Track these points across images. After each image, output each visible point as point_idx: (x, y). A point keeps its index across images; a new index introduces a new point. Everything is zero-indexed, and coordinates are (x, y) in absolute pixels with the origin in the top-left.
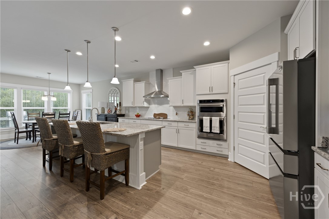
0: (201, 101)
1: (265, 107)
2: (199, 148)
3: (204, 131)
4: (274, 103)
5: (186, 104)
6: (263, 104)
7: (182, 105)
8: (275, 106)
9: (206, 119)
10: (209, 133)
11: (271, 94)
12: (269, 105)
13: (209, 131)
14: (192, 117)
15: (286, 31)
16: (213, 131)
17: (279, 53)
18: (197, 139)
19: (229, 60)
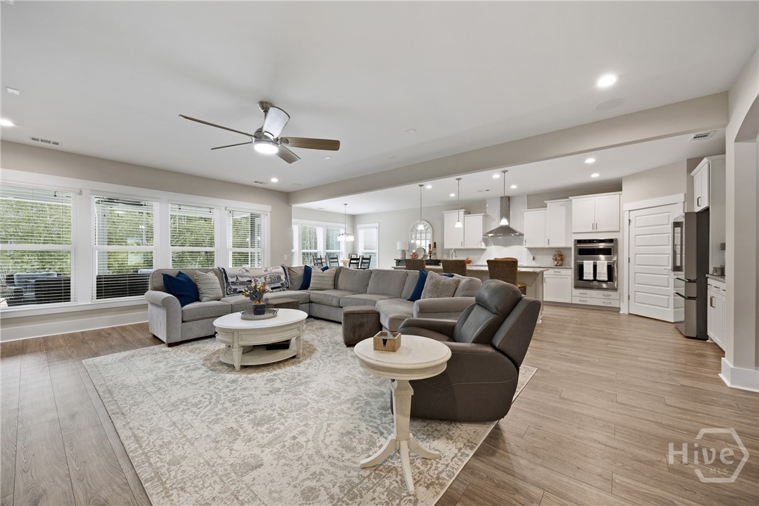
0: (579, 242)
1: (670, 248)
2: (576, 301)
3: (584, 278)
4: (679, 243)
5: (553, 245)
6: (668, 245)
7: (547, 246)
8: (679, 247)
9: (588, 264)
10: (593, 280)
11: (675, 235)
12: (674, 245)
13: (592, 278)
14: (560, 262)
15: (692, 174)
16: (598, 278)
17: (685, 194)
18: (573, 289)
19: (621, 190)
